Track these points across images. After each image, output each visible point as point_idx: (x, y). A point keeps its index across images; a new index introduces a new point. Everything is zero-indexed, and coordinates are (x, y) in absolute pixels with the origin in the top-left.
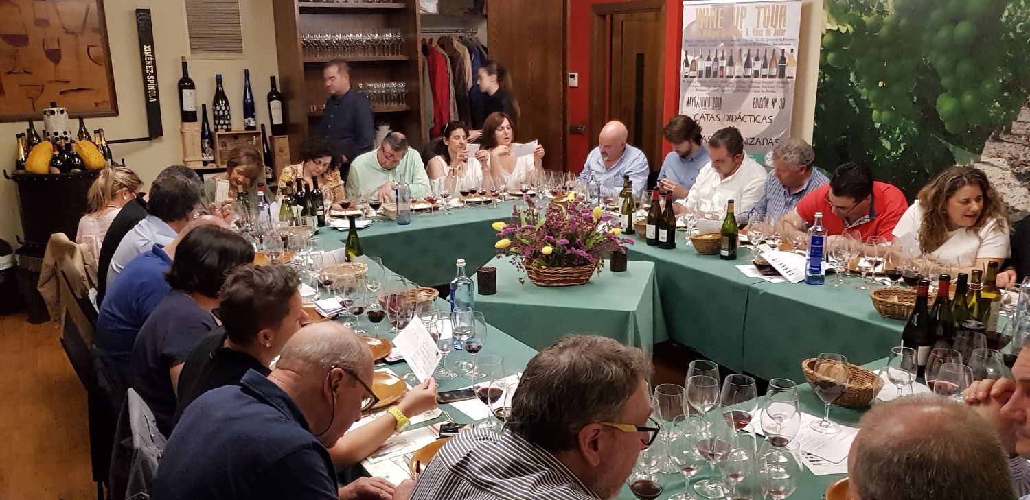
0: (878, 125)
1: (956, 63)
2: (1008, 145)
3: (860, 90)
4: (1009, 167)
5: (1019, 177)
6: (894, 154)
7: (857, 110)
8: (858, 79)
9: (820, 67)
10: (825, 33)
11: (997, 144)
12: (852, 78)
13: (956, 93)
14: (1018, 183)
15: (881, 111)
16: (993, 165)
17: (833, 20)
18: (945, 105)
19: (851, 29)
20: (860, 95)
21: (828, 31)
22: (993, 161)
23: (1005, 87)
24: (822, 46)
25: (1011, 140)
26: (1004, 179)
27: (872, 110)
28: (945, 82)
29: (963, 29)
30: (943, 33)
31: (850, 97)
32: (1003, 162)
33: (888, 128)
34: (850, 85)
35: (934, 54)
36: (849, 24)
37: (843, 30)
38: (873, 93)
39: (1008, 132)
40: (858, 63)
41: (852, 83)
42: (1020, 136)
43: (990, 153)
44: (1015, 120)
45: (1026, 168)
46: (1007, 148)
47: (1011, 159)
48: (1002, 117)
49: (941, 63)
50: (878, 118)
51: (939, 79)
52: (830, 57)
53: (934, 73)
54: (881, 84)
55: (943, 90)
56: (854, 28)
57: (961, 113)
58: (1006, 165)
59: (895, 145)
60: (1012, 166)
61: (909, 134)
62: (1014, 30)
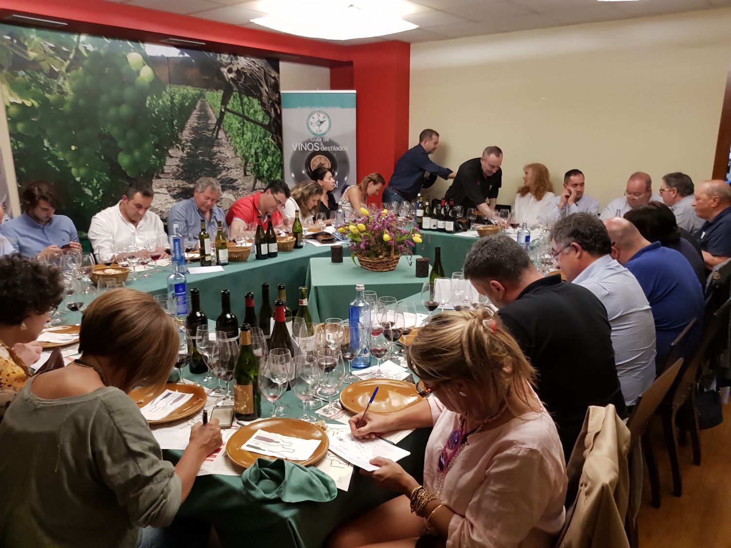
0: (78, 179)
1: (125, 132)
2: (164, 180)
3: (57, 153)
4: (168, 192)
5: (174, 197)
6: (96, 198)
7: (57, 169)
8: (52, 145)
9: (11, 135)
10: (9, 105)
11: (158, 180)
12: (46, 143)
13: (129, 151)
14: (174, 200)
15: (78, 167)
16: (159, 193)
17: (14, 94)
18: (124, 160)
19: (36, 104)
20: (57, 157)
21: (13, 104)
22: (159, 190)
23: (156, 146)
24: (8, 116)
25: (165, 177)
26: (167, 200)
27: (70, 168)
28: (121, 144)
29: (125, 110)
30: (112, 112)
31: (49, 160)
32: (164, 190)
33: (87, 180)
34: (45, 149)
35: (109, 125)
36: (34, 99)
37: (28, 103)
38: (68, 156)
39: (163, 172)
40: (49, 132)
41: (47, 148)
42: (169, 173)
43: (156, 186)
44: (165, 165)
45: (177, 191)
46: (164, 182)
47: (167, 188)
48: (158, 164)
49: (115, 132)
50: (77, 174)
51: (116, 142)
52: (20, 127)
53: (111, 138)
54: (73, 148)
55: (121, 150)
56: (39, 103)
57: (135, 164)
58: (166, 192)
59: (95, 192)
60: (169, 191)
61: (104, 182)
62: (154, 113)
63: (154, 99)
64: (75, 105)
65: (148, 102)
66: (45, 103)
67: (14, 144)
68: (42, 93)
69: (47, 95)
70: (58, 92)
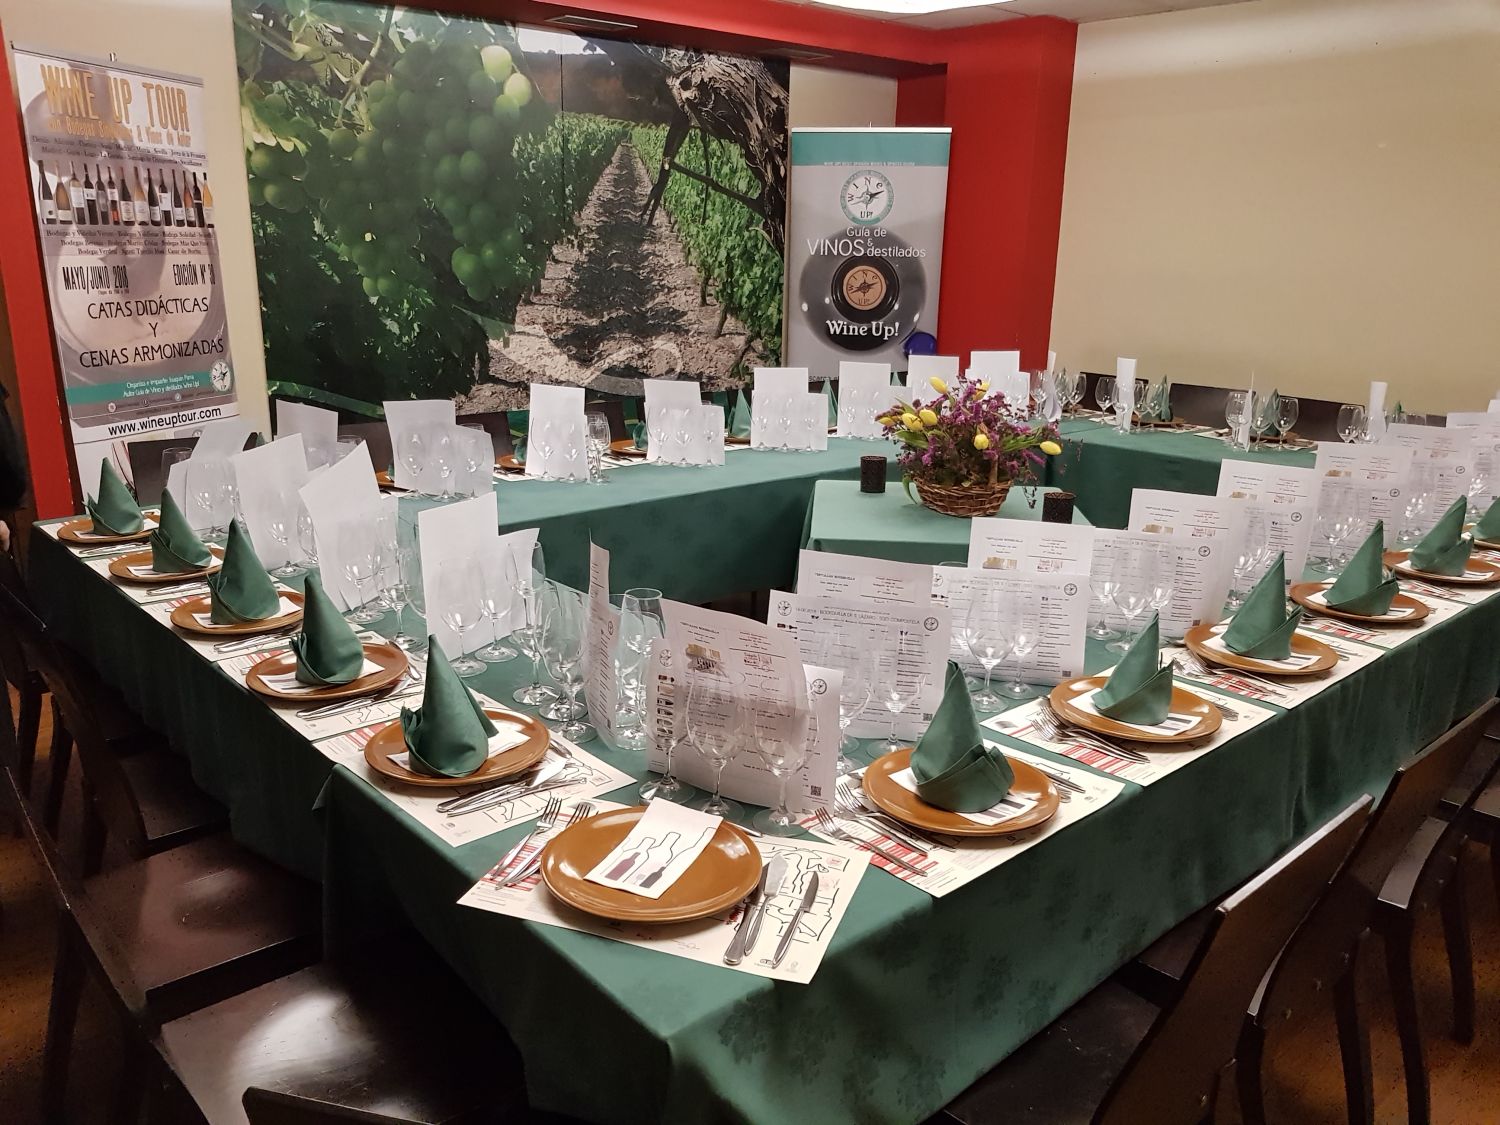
0: (374, 300)
1: (469, 207)
2: (540, 308)
3: (336, 246)
4: (545, 334)
5: (557, 343)
6: (406, 339)
7: (336, 278)
8: (329, 230)
9: (253, 208)
10: (252, 148)
11: (529, 307)
12: (318, 227)
13: (474, 248)
14: (558, 351)
15: (375, 279)
16: (529, 334)
17: (263, 127)
18: (463, 265)
19: (302, 147)
20: (338, 255)
21: (259, 146)
22: (527, 329)
23: (528, 238)
24: (250, 170)
25: (542, 301)
26: (543, 349)
27: (361, 277)
28: (459, 232)
29: (470, 162)
30: (446, 166)
31: (321, 259)
32: (539, 330)
33: (391, 303)
34: (316, 239)
35: (438, 195)
36: (298, 137)
37: (288, 147)
38: (357, 252)
39: (538, 292)
40: (324, 205)
41: (319, 236)
42: (550, 296)
43: (524, 320)
44: (543, 277)
45: (562, 332)
46: (540, 312)
47: (545, 324)
48: (529, 274)
49: (449, 207)
50: (373, 289)
51: (451, 229)
52: (270, 191)
53: (441, 219)
54: (368, 237)
55: (459, 244)
56: (306, 145)
57: (483, 273)
58: (542, 332)
59: (406, 327)
60: (548, 332)
61: (422, 307)
62: (528, 170)
63: (529, 141)
64: (375, 151)
65: (516, 147)
66: (318, 144)
67: (258, 228)
68: (315, 125)
69: (323, 131)
70: (345, 124)
